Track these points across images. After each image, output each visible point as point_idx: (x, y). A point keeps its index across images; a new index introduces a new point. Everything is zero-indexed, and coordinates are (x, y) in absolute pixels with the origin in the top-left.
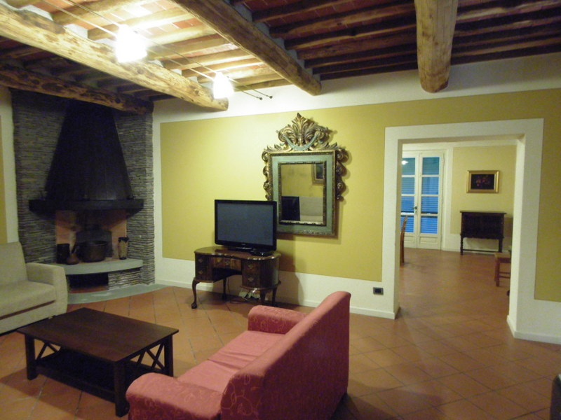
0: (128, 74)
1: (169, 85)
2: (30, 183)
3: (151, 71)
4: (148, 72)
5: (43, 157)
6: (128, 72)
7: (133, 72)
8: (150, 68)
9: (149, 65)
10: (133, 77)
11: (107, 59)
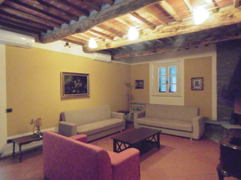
0: (173, 33)
2: (221, 83)
3: (183, 25)
4: (182, 27)
5: (229, 71)
6: (172, 33)
7: (174, 31)
9: (182, 23)
10: (176, 33)
11: (160, 33)
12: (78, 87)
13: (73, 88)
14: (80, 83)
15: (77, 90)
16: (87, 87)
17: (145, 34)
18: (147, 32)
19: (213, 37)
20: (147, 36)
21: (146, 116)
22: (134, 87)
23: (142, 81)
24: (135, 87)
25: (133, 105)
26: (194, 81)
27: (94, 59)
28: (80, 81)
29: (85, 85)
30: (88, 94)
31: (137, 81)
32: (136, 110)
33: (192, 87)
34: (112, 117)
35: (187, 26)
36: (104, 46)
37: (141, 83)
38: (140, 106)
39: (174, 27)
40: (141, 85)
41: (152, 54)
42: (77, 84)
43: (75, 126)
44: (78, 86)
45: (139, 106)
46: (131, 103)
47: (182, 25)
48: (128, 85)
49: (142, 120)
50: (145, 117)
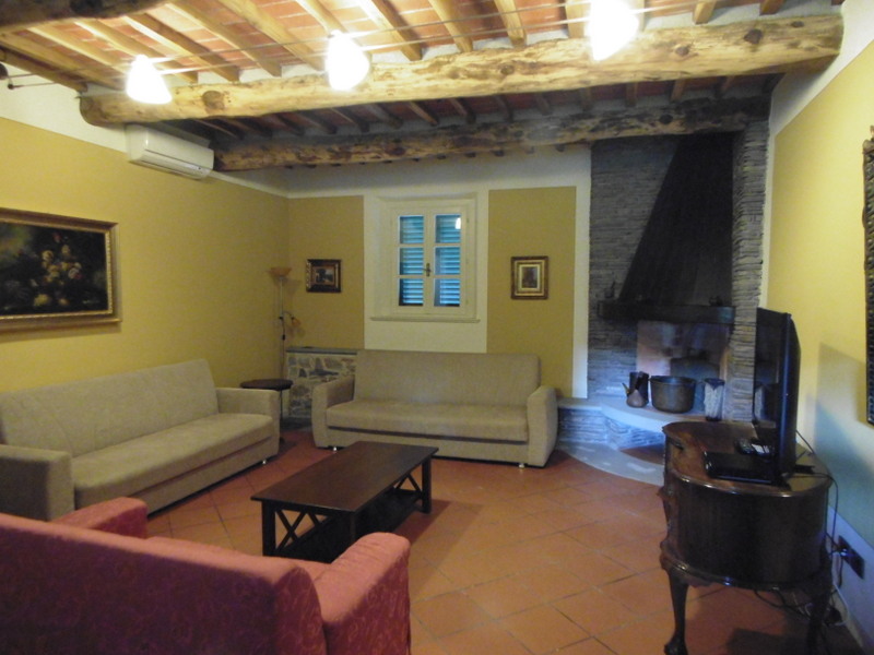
0: (490, 85)
1: (585, 67)
2: (600, 277)
3: (529, 60)
4: (523, 63)
5: (625, 237)
6: (487, 82)
7: (494, 77)
8: (529, 55)
9: (526, 51)
10: (501, 85)
11: (442, 77)
12: (62, 283)
13: (34, 284)
14: (70, 261)
15: (57, 293)
16: (104, 284)
17: (381, 73)
18: (388, 67)
19: (597, 121)
20: (390, 81)
21: (355, 397)
22: (305, 285)
23: (335, 263)
24: (309, 286)
25: (298, 356)
26: (521, 266)
27: (136, 156)
28: (72, 252)
29: (98, 274)
30: (110, 312)
31: (315, 263)
32: (311, 373)
33: (514, 287)
34: (223, 407)
35: (545, 65)
36: (192, 103)
37: (329, 271)
38: (326, 360)
39: (496, 62)
40: (330, 278)
41: (386, 157)
42: (59, 267)
43: (65, 464)
44: (63, 275)
45: (322, 357)
46: (292, 350)
47: (523, 59)
48: (280, 276)
49: (344, 413)
50: (352, 398)
